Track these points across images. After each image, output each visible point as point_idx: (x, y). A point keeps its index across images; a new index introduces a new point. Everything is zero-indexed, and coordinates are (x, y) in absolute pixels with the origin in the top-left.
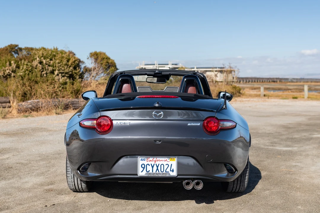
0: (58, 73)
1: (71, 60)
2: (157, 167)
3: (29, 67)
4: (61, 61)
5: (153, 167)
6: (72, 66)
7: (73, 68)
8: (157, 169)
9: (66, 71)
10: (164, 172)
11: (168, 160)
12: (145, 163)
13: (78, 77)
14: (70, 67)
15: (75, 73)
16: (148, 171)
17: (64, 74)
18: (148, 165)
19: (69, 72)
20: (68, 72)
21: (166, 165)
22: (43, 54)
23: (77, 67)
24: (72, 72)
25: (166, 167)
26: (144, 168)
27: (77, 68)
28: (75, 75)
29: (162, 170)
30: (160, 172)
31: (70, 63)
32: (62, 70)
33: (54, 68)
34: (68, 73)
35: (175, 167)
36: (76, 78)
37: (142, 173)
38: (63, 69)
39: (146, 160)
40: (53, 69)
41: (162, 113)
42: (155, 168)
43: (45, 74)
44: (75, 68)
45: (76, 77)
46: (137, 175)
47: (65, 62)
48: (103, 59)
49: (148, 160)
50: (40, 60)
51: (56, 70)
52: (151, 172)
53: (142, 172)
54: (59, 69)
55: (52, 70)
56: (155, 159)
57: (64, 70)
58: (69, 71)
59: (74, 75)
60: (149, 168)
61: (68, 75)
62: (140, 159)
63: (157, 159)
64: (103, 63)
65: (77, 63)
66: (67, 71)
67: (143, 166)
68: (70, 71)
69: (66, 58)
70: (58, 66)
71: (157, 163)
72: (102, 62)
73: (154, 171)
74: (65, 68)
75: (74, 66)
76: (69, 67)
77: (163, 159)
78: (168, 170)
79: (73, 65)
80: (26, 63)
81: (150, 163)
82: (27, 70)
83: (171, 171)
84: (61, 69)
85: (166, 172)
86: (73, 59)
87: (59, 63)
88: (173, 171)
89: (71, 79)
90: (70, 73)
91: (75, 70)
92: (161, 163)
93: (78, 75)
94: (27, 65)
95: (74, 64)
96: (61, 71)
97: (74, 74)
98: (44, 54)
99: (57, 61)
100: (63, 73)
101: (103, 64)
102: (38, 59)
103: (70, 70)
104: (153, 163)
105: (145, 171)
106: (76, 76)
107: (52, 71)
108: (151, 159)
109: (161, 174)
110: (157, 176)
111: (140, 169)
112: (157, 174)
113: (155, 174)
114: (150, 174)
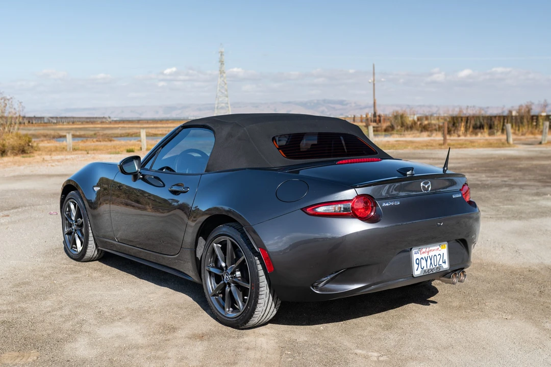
2: (431, 260)
5: (426, 261)
8: (431, 263)
11: (440, 249)
12: (418, 256)
16: (422, 267)
18: (422, 260)
21: (438, 255)
26: (418, 264)
30: (434, 266)
35: (446, 257)
37: (417, 272)
39: (419, 252)
41: (430, 183)
42: (429, 260)
49: (422, 252)
52: (425, 268)
53: (417, 270)
56: (428, 250)
60: (423, 263)
62: (414, 252)
63: (430, 249)
71: (430, 254)
73: (428, 268)
77: (435, 248)
78: (441, 262)
81: (423, 256)
83: (443, 263)
88: (445, 262)
92: (433, 254)
104: (426, 255)
105: (420, 269)
108: (424, 250)
109: (435, 269)
110: (431, 272)
111: (415, 266)
112: (432, 270)
113: (430, 270)
114: (425, 271)
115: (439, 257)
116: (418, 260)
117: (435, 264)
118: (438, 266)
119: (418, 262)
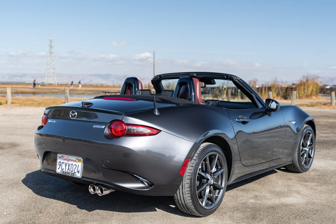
2: (69, 166)
5: (66, 165)
8: (69, 168)
11: (77, 161)
12: (62, 161)
16: (62, 169)
18: (63, 163)
21: (75, 165)
26: (60, 165)
30: (70, 172)
35: (80, 169)
37: (59, 171)
39: (62, 158)
41: (76, 113)
46: (55, 171)
49: (64, 158)
52: (64, 170)
53: (58, 169)
56: (68, 158)
60: (64, 166)
62: (59, 156)
63: (70, 158)
71: (69, 162)
73: (66, 171)
77: (73, 159)
83: (77, 172)
85: (74, 172)
88: (79, 172)
92: (71, 163)
104: (66, 162)
105: (60, 169)
109: (71, 173)
110: (67, 175)
111: (58, 166)
112: (68, 173)
113: (67, 173)
114: (63, 172)
115: (75, 166)
116: (60, 163)
117: (72, 171)
118: (73, 172)
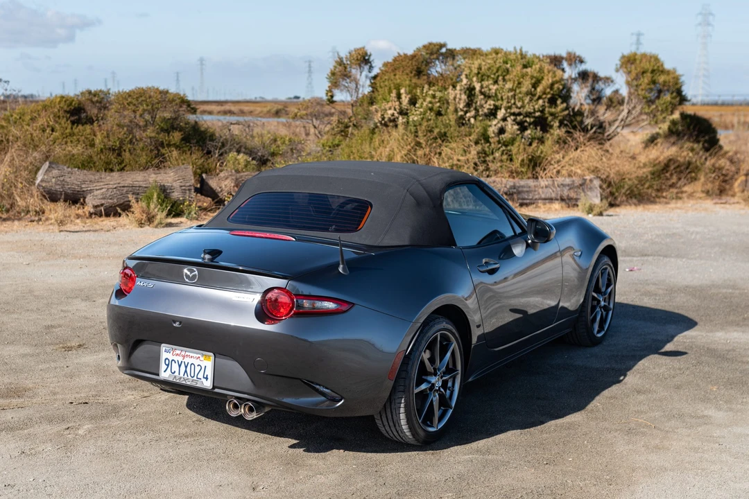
0: (505, 114)
1: (543, 82)
2: (186, 367)
3: (436, 103)
4: (519, 83)
5: (180, 366)
6: (544, 96)
7: (546, 100)
8: (186, 371)
9: (529, 108)
10: (195, 378)
11: (202, 358)
12: (170, 356)
13: (556, 124)
14: (540, 98)
15: (552, 114)
16: (173, 371)
17: (522, 117)
18: (173, 362)
19: (535, 112)
20: (532, 111)
21: (198, 366)
22: (480, 68)
23: (557, 99)
24: (542, 111)
25: (198, 369)
26: (168, 365)
27: (559, 102)
28: (550, 118)
29: (192, 375)
30: (189, 377)
31: (539, 89)
32: (517, 107)
33: (497, 104)
34: (533, 115)
35: (209, 372)
36: (551, 127)
37: (164, 374)
38: (519, 104)
39: (172, 352)
40: (494, 105)
41: (196, 272)
42: (183, 365)
43: (472, 117)
44: (552, 101)
45: (552, 123)
46: (158, 375)
47: (527, 85)
48: (643, 73)
49: (174, 353)
50: (469, 83)
51: (503, 106)
52: (176, 374)
53: (165, 371)
54: (510, 104)
55: (492, 107)
56: (183, 353)
57: (523, 106)
58: (534, 109)
59: (547, 118)
60: (175, 367)
61: (532, 120)
62: (164, 348)
63: (187, 353)
64: (641, 85)
65: (558, 88)
66: (529, 110)
67: (167, 362)
68: (536, 110)
69: (532, 77)
70: (508, 97)
71: (187, 360)
72: (640, 82)
73: (181, 374)
74: (526, 102)
75: (549, 96)
76: (536, 97)
77: (195, 355)
78: (200, 376)
79: (549, 93)
80: (431, 92)
81: (176, 358)
82: (431, 109)
83: (204, 377)
84: (514, 104)
85: (197, 378)
86: (548, 80)
87: (511, 90)
88: (207, 378)
89: (539, 128)
90: (538, 114)
91: (554, 106)
92: (190, 361)
93: (559, 118)
94: (434, 96)
95: (552, 92)
96: (514, 110)
97: (547, 115)
98: (483, 68)
99: (509, 85)
100: (520, 114)
101: (641, 87)
102: (465, 81)
103: (536, 107)
104: (180, 359)
105: (168, 372)
106: (552, 120)
107: (492, 110)
108: (178, 352)
109: (190, 380)
110: (184, 383)
111: (163, 367)
112: (185, 380)
113: (182, 379)
114: (175, 377)
119: (167, 363)
